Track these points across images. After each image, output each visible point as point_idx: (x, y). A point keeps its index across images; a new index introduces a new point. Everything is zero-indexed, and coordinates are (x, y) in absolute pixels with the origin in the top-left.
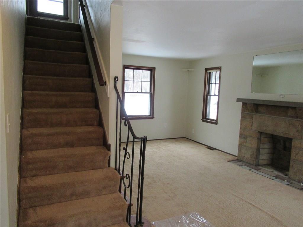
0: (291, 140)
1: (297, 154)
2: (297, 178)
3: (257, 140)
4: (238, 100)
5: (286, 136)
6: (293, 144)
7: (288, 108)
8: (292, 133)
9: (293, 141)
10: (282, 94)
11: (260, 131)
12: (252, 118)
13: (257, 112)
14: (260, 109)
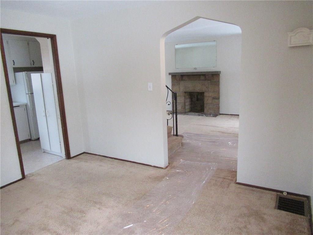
0: (203, 93)
1: (207, 100)
2: (209, 113)
3: (184, 98)
4: (170, 74)
5: (201, 91)
6: (205, 95)
7: (200, 75)
8: (204, 89)
9: (205, 93)
10: (195, 67)
11: (185, 91)
12: (179, 84)
13: (182, 80)
14: (184, 78)
